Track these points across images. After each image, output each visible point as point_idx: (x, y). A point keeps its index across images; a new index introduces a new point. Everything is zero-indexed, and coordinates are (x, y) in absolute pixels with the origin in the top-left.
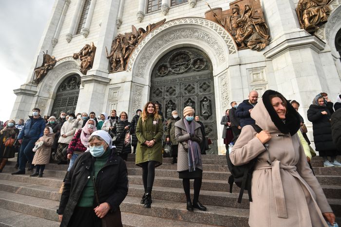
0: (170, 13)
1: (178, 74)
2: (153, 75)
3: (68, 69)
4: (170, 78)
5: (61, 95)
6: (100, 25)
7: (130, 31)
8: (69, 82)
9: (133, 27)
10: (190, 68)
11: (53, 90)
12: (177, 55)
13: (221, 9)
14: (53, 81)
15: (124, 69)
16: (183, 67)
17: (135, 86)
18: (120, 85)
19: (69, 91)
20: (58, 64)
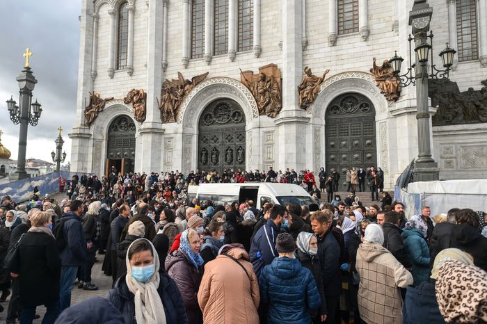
0: (212, 63)
1: (221, 124)
2: (200, 123)
3: (118, 110)
4: (214, 127)
5: (114, 136)
6: (146, 66)
7: (176, 77)
8: (119, 123)
9: (180, 74)
10: (230, 120)
11: (105, 131)
12: (220, 105)
13: (253, 72)
14: (104, 122)
15: (176, 121)
16: (226, 117)
17: (186, 137)
18: (173, 135)
19: (121, 132)
20: (107, 105)
